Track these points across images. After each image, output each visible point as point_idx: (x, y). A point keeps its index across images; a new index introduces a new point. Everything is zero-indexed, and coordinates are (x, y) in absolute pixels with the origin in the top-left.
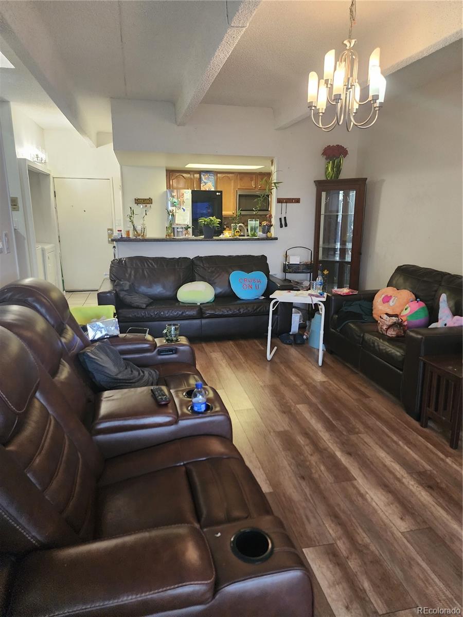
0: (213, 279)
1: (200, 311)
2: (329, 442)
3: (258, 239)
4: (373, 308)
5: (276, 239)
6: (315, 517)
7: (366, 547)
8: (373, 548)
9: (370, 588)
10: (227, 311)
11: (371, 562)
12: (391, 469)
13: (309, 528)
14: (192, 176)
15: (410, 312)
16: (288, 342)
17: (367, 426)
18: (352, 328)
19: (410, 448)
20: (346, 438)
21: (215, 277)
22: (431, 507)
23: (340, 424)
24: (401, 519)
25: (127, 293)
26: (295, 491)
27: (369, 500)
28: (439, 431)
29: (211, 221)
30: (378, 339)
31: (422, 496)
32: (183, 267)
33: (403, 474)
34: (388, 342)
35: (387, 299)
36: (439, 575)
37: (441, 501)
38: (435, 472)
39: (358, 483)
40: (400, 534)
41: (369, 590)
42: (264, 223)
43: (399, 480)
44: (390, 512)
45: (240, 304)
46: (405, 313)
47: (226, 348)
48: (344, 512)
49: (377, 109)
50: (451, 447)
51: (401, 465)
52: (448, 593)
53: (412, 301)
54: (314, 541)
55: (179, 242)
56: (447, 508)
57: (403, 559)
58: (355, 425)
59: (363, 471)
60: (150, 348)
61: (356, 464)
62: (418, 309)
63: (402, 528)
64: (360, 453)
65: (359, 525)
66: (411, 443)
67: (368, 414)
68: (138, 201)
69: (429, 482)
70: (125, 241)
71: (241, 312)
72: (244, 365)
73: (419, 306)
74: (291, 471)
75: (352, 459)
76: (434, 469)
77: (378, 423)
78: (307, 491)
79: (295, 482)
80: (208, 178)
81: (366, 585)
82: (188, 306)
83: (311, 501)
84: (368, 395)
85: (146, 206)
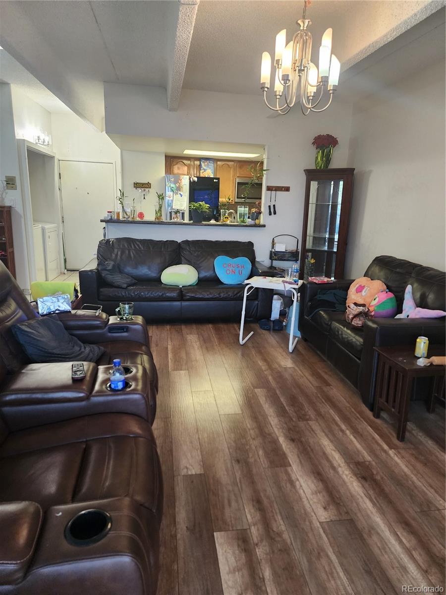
0: (198, 262)
1: (181, 293)
2: (276, 427)
3: (246, 226)
4: (348, 297)
5: (264, 226)
6: (237, 501)
7: (279, 534)
8: (286, 536)
9: (270, 577)
10: (208, 295)
11: (280, 550)
12: (330, 458)
13: (227, 512)
14: (192, 163)
15: (378, 302)
16: (266, 327)
17: (319, 414)
18: (323, 315)
19: (355, 437)
20: (294, 424)
21: (201, 261)
22: (358, 499)
23: (292, 409)
24: (325, 508)
25: (109, 273)
26: (226, 473)
27: (298, 487)
28: (391, 422)
29: (200, 205)
30: (343, 328)
31: (353, 487)
32: (169, 250)
33: (341, 463)
34: (351, 331)
35: (360, 289)
36: (345, 569)
37: (371, 492)
38: (374, 463)
39: (292, 470)
40: (318, 524)
41: (268, 579)
42: (254, 210)
43: (334, 468)
44: (315, 500)
45: (222, 288)
46: (374, 303)
47: (204, 331)
48: (268, 498)
49: (331, 92)
50: (398, 438)
51: (341, 454)
52: (349, 589)
53: (382, 292)
54: (228, 525)
55: (168, 226)
56: (375, 501)
57: (313, 549)
58: (308, 411)
59: (301, 457)
60: (100, 325)
61: (296, 451)
62: (386, 299)
63: (323, 518)
64: (303, 440)
65: (280, 512)
66: (359, 432)
67: (324, 401)
68: (137, 185)
69: (364, 473)
70: (114, 222)
71: (220, 296)
72: (216, 347)
73: (387, 296)
74: (228, 453)
75: (293, 445)
76: (373, 460)
77: (332, 412)
78: (238, 475)
79: (229, 465)
80: (208, 165)
81: (267, 573)
82: (170, 288)
83: (239, 485)
84: (331, 383)
85: (145, 190)
